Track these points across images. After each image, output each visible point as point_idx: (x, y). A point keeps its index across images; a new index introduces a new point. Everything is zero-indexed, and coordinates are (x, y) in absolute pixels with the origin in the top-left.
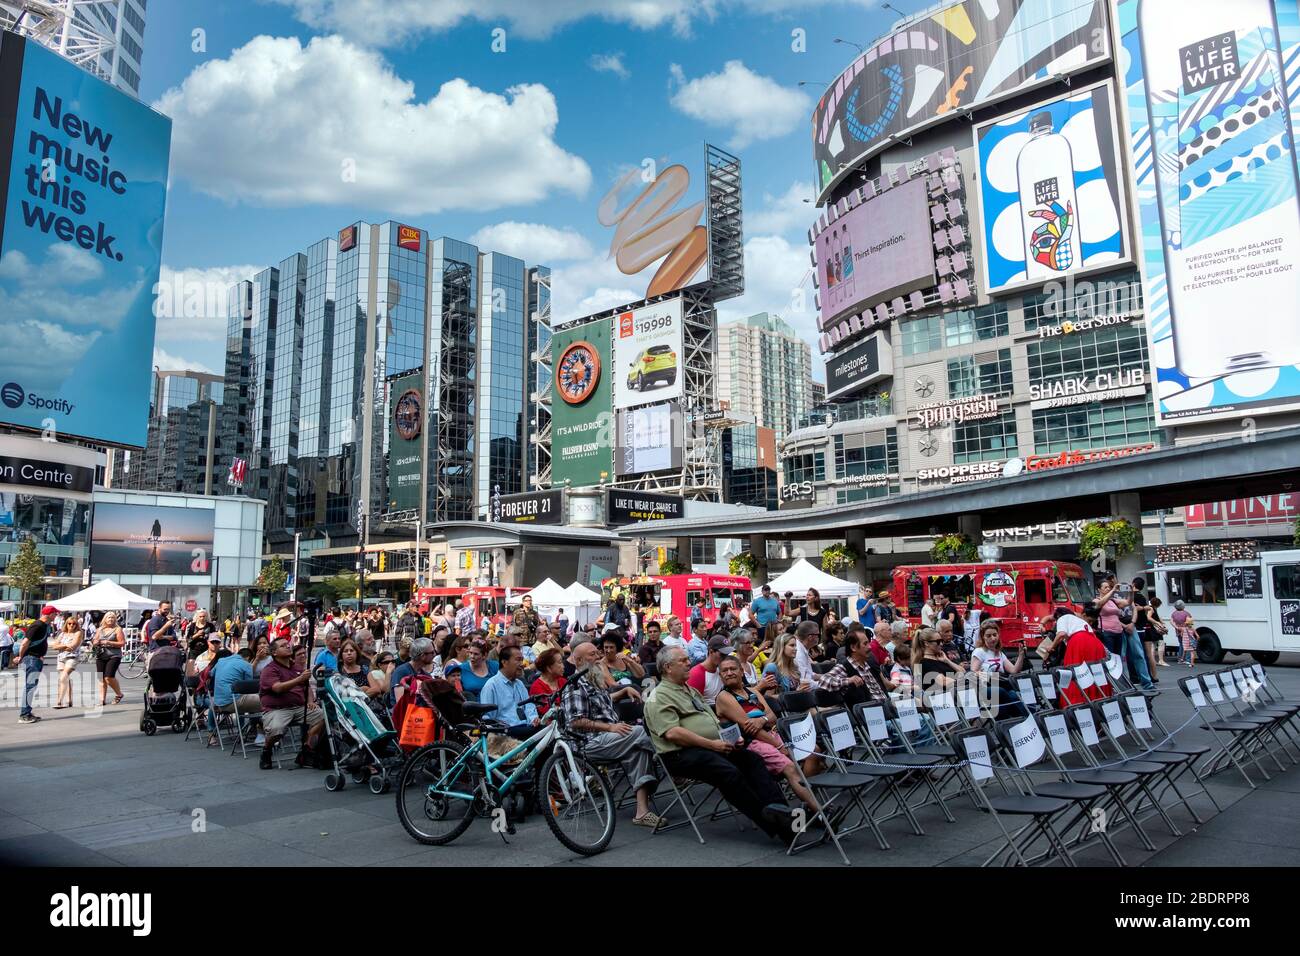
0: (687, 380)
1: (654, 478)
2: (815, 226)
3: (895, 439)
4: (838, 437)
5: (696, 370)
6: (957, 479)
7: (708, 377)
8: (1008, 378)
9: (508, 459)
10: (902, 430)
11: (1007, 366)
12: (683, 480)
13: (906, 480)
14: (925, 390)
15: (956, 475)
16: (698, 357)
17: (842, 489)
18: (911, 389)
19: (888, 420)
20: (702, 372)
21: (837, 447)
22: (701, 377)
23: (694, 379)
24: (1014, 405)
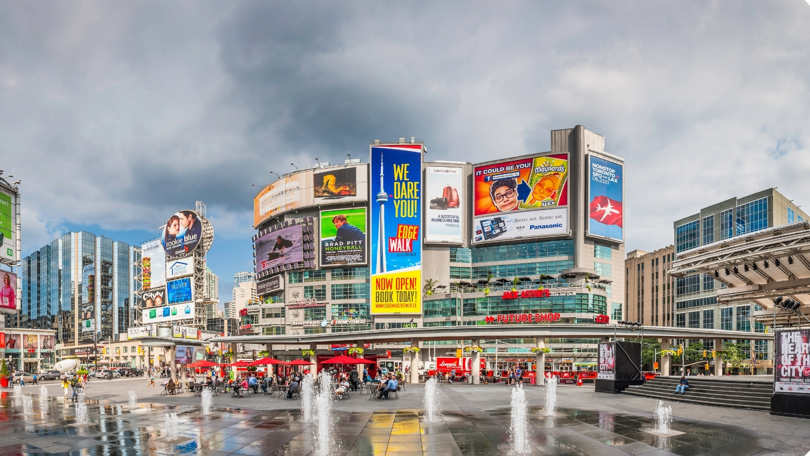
0: (196, 287)
1: (183, 321)
2: (256, 236)
3: (284, 311)
4: (263, 310)
5: (198, 283)
6: (306, 326)
7: (202, 286)
8: (324, 294)
9: (124, 314)
10: (287, 308)
11: (324, 291)
12: (194, 322)
13: (287, 325)
14: (296, 295)
15: (305, 324)
16: (199, 278)
17: (264, 327)
18: (291, 295)
19: (282, 305)
20: (201, 284)
21: (263, 312)
22: (200, 286)
23: (198, 286)
24: (326, 303)
